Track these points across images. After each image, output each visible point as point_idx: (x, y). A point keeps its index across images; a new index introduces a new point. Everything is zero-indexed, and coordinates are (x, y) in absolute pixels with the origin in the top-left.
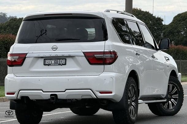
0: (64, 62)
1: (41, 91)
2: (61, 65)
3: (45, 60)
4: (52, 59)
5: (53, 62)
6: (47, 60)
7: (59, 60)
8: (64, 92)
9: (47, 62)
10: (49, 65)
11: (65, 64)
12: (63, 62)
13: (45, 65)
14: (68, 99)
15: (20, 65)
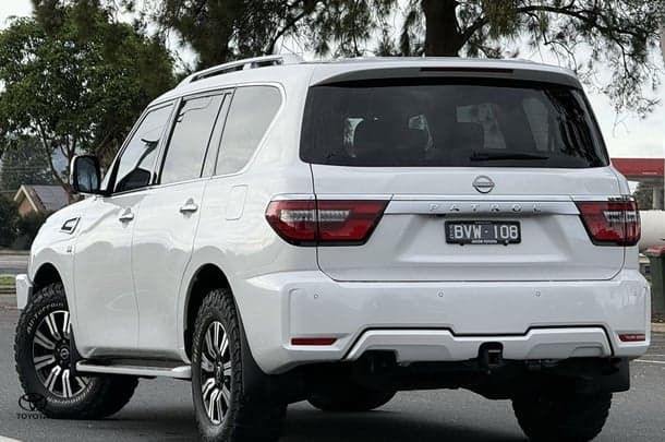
0: (514, 234)
1: (447, 333)
2: (506, 245)
3: (451, 227)
4: (472, 223)
5: (478, 233)
6: (459, 226)
7: (496, 227)
8: (524, 334)
9: (459, 232)
10: (462, 243)
11: (518, 241)
12: (511, 231)
13: (450, 241)
14: (529, 360)
15: (360, 240)
